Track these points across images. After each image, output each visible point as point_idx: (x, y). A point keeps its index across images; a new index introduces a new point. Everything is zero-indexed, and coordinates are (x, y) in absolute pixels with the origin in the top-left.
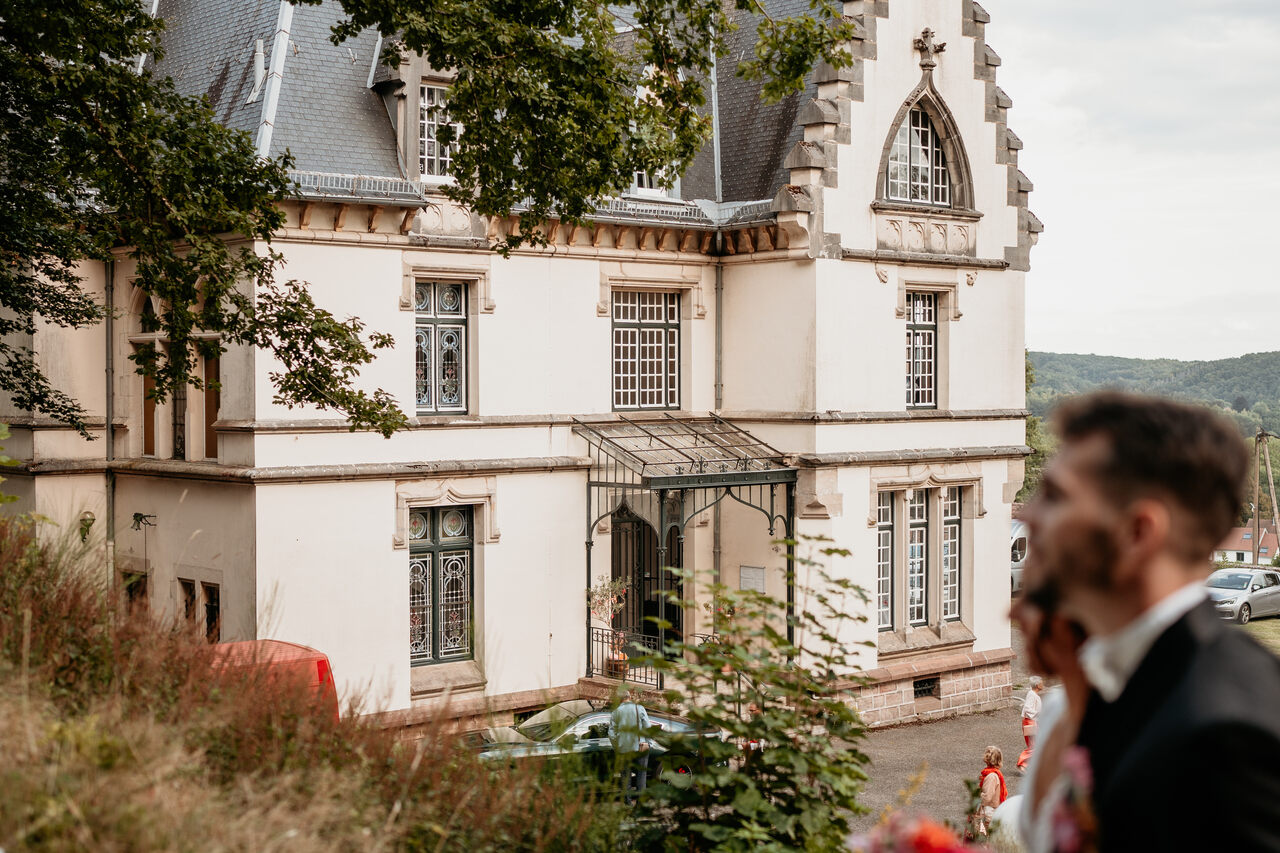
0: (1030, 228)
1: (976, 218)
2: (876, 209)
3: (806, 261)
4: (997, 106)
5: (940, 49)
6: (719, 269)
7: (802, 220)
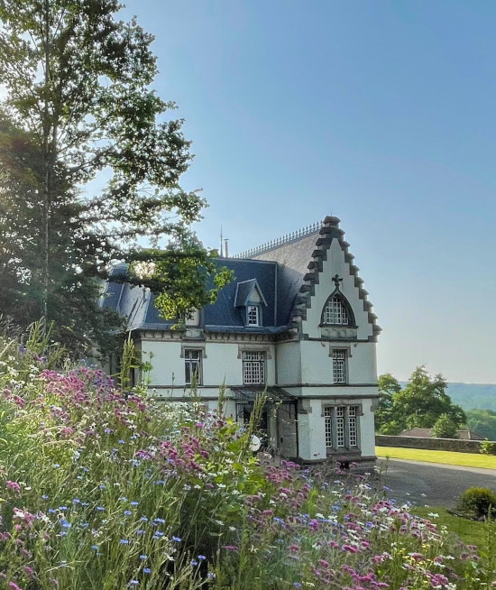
0: (376, 330)
1: (357, 327)
2: (321, 326)
3: (298, 342)
4: (362, 295)
5: (341, 280)
6: (276, 345)
7: (296, 330)
